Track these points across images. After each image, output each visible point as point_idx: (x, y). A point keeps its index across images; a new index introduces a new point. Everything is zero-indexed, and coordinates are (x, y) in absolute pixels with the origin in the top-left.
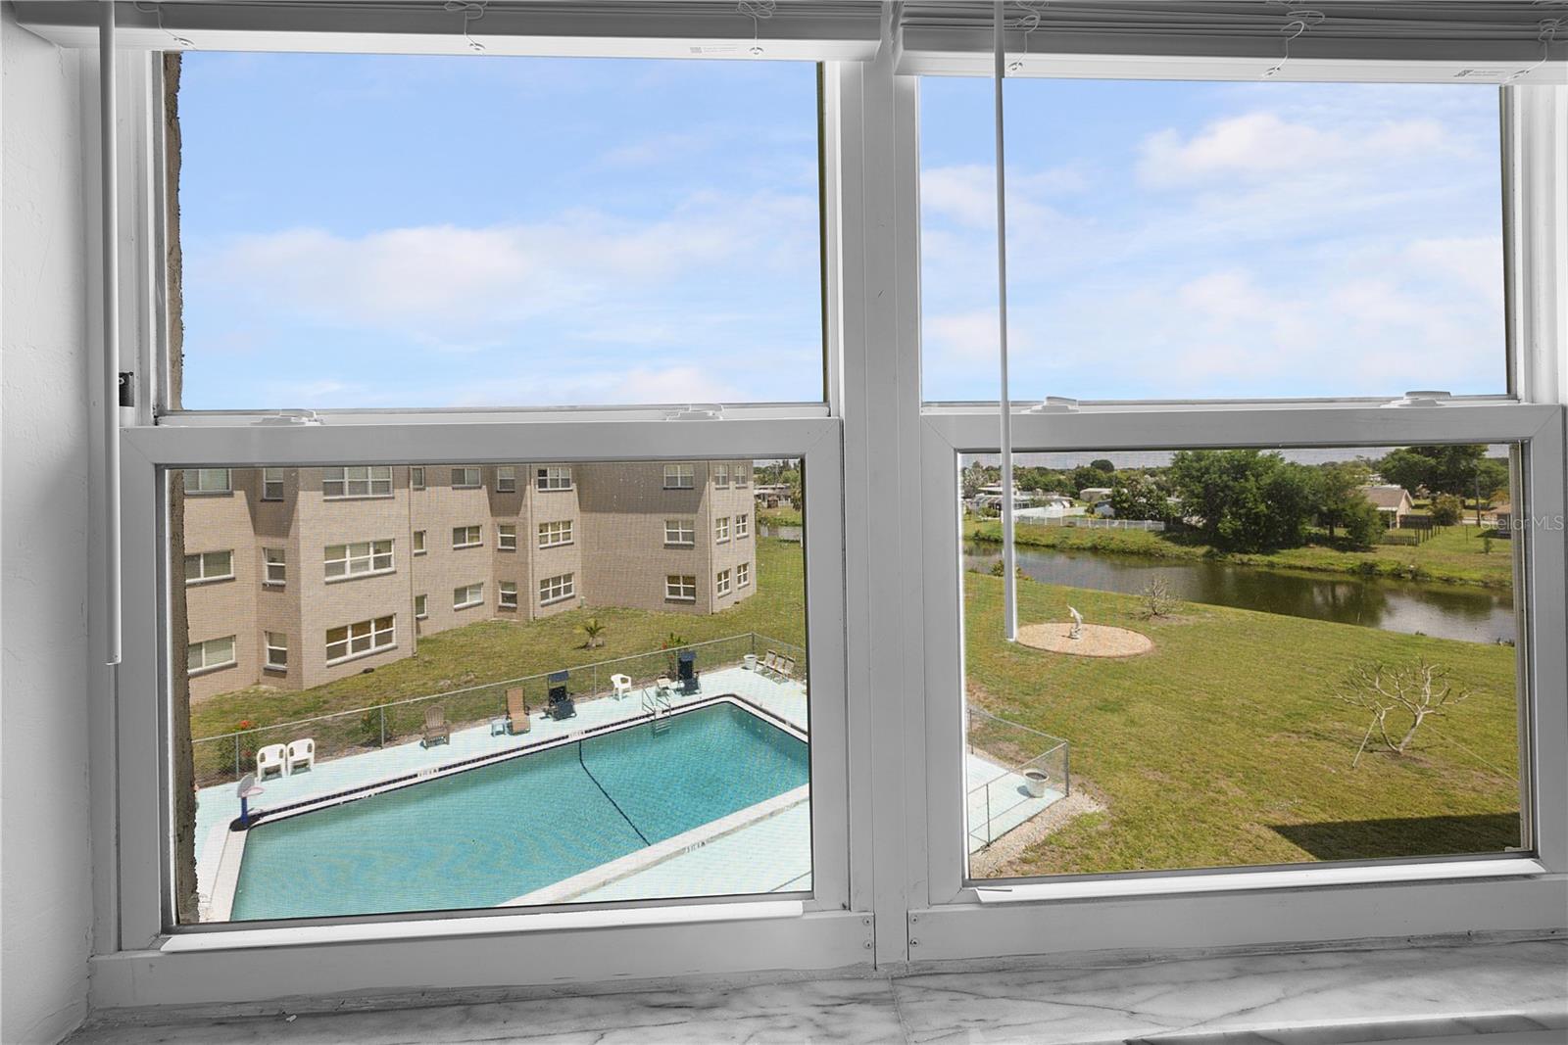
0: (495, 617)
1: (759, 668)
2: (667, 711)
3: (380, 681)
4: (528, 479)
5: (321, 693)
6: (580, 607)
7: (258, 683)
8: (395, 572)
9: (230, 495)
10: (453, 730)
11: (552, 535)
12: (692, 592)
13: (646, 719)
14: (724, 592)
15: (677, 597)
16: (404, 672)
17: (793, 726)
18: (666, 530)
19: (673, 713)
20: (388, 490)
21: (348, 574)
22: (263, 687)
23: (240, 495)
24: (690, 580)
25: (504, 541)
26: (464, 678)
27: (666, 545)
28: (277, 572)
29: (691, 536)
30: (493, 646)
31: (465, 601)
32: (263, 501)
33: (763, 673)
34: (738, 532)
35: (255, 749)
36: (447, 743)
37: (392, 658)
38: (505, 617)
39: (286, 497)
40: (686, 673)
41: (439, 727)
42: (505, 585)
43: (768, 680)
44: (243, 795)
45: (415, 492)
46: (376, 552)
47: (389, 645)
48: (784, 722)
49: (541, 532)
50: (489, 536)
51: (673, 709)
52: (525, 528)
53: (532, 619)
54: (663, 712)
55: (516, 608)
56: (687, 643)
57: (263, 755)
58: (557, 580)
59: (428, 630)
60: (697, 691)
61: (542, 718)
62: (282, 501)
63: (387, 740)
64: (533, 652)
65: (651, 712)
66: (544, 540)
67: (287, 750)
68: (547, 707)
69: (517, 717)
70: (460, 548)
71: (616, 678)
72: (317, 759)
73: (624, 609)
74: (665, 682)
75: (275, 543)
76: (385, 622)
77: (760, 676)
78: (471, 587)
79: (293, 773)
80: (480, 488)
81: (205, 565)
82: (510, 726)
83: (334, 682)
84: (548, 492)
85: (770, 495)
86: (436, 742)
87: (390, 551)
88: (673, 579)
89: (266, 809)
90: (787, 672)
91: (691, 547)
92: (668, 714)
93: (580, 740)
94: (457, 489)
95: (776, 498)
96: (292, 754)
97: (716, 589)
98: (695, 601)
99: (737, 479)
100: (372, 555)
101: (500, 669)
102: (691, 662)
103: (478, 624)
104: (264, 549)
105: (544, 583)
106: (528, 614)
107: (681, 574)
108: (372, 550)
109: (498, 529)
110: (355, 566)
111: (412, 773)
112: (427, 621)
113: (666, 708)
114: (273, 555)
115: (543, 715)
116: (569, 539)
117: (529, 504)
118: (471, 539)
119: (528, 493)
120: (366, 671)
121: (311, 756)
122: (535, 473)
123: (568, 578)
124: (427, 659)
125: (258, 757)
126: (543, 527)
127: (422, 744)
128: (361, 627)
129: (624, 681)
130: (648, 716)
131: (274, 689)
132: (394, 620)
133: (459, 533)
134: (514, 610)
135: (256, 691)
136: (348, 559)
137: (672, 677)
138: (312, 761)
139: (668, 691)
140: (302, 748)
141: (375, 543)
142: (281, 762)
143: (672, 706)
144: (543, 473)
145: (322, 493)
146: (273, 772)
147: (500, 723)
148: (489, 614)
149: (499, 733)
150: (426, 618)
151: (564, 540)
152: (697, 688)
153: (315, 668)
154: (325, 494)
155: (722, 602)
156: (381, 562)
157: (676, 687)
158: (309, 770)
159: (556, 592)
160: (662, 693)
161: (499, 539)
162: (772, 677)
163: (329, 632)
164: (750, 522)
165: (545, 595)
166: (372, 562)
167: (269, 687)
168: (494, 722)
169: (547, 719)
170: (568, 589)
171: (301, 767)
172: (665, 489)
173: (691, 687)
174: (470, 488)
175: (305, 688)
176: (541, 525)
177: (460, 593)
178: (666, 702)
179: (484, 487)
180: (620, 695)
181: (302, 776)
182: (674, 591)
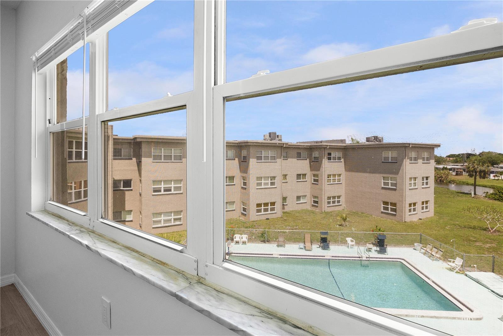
0: (310, 208)
1: (423, 251)
2: (368, 258)
3: (270, 223)
4: (324, 156)
5: (254, 223)
6: (343, 210)
7: (240, 217)
8: (276, 188)
9: (235, 159)
10: (287, 244)
11: (333, 179)
12: (395, 210)
13: (358, 259)
14: (412, 213)
15: (387, 212)
16: (278, 221)
17: (433, 282)
18: (383, 181)
19: (371, 259)
20: (275, 159)
21: (263, 187)
22: (241, 218)
23: (237, 159)
24: (394, 204)
25: (315, 180)
26: (295, 227)
27: (382, 187)
28: (245, 184)
29: (395, 185)
30: (307, 219)
31: (300, 201)
32: (242, 161)
33: (424, 254)
34: (423, 185)
35: (234, 234)
36: (284, 247)
37: (274, 216)
38: (314, 209)
39: (247, 161)
40: (381, 244)
41: (282, 241)
42: (315, 197)
43: (427, 258)
44: (228, 246)
45: (283, 161)
46: (271, 180)
47: (274, 212)
48: (429, 279)
49: (328, 177)
50: (309, 178)
51: (370, 258)
52: (322, 176)
53: (323, 211)
54: (367, 258)
55: (318, 206)
56: (384, 232)
57: (235, 237)
58: (334, 197)
59: (287, 209)
60: (386, 253)
61: (317, 247)
62: (246, 162)
63: (267, 241)
64: (321, 223)
65: (360, 256)
66: (329, 181)
67: (241, 237)
68: (319, 244)
69: (308, 244)
70: (299, 182)
71: (349, 239)
72: (248, 241)
73: (362, 213)
74: (371, 246)
75: (244, 175)
76: (273, 204)
77: (423, 255)
78: (303, 196)
79: (242, 244)
80: (306, 160)
81: (229, 179)
82: (305, 247)
83: (258, 220)
84: (331, 162)
85: (458, 169)
86: (281, 246)
87: (275, 180)
88: (386, 203)
89: (234, 252)
90: (437, 255)
91: (395, 190)
92: (368, 259)
93: (329, 259)
94: (299, 160)
95: (462, 170)
96: (242, 238)
97: (407, 210)
98: (396, 215)
99: (423, 159)
100: (270, 181)
101: (307, 227)
102: (384, 240)
103: (304, 210)
104: (242, 176)
105: (329, 198)
106: (322, 210)
107: (389, 201)
108: (270, 179)
109: (312, 175)
110: (265, 184)
111: (271, 253)
112: (287, 206)
113: (368, 256)
114: (244, 178)
115: (318, 246)
116: (340, 181)
117: (324, 166)
118: (303, 178)
119: (323, 162)
120: (267, 219)
121: (247, 240)
122: (326, 154)
123: (339, 197)
124: (285, 219)
125: (234, 237)
126: (329, 176)
127: (277, 246)
128: (266, 204)
129: (352, 241)
130: (359, 257)
131: (243, 219)
132: (276, 204)
133: (299, 176)
134: (317, 207)
135: (239, 219)
136: (263, 181)
137: (374, 244)
138: (247, 242)
139: (372, 250)
140: (245, 237)
141: (271, 177)
142: (239, 240)
143: (370, 256)
144: (330, 154)
145: (256, 159)
146: (237, 242)
147: (302, 245)
148: (308, 207)
149: (301, 248)
150: (287, 205)
151: (338, 182)
152: (386, 252)
153: (253, 215)
154: (257, 160)
155: (411, 217)
156: (272, 184)
157: (376, 249)
158: (246, 244)
159: (334, 202)
160: (369, 250)
161: (313, 180)
162: (429, 257)
163: (257, 204)
164: (432, 181)
165: (329, 203)
166: (269, 183)
167: (242, 218)
168: (300, 244)
169: (319, 248)
170: (339, 202)
171: (244, 243)
172: (383, 162)
173: (383, 250)
174: (303, 160)
175: (250, 221)
176: (328, 175)
177: (298, 198)
178: (368, 254)
179: (308, 159)
180: (350, 246)
181: (244, 246)
182: (386, 209)
